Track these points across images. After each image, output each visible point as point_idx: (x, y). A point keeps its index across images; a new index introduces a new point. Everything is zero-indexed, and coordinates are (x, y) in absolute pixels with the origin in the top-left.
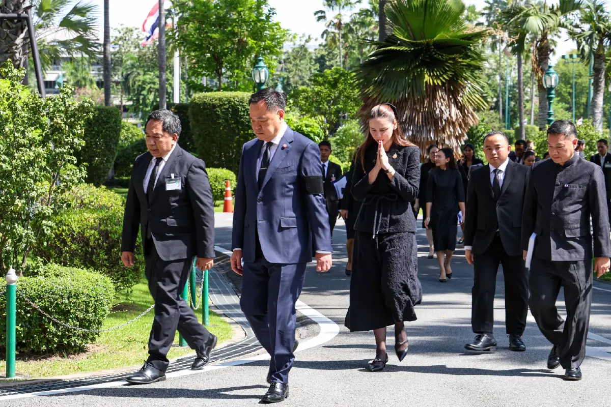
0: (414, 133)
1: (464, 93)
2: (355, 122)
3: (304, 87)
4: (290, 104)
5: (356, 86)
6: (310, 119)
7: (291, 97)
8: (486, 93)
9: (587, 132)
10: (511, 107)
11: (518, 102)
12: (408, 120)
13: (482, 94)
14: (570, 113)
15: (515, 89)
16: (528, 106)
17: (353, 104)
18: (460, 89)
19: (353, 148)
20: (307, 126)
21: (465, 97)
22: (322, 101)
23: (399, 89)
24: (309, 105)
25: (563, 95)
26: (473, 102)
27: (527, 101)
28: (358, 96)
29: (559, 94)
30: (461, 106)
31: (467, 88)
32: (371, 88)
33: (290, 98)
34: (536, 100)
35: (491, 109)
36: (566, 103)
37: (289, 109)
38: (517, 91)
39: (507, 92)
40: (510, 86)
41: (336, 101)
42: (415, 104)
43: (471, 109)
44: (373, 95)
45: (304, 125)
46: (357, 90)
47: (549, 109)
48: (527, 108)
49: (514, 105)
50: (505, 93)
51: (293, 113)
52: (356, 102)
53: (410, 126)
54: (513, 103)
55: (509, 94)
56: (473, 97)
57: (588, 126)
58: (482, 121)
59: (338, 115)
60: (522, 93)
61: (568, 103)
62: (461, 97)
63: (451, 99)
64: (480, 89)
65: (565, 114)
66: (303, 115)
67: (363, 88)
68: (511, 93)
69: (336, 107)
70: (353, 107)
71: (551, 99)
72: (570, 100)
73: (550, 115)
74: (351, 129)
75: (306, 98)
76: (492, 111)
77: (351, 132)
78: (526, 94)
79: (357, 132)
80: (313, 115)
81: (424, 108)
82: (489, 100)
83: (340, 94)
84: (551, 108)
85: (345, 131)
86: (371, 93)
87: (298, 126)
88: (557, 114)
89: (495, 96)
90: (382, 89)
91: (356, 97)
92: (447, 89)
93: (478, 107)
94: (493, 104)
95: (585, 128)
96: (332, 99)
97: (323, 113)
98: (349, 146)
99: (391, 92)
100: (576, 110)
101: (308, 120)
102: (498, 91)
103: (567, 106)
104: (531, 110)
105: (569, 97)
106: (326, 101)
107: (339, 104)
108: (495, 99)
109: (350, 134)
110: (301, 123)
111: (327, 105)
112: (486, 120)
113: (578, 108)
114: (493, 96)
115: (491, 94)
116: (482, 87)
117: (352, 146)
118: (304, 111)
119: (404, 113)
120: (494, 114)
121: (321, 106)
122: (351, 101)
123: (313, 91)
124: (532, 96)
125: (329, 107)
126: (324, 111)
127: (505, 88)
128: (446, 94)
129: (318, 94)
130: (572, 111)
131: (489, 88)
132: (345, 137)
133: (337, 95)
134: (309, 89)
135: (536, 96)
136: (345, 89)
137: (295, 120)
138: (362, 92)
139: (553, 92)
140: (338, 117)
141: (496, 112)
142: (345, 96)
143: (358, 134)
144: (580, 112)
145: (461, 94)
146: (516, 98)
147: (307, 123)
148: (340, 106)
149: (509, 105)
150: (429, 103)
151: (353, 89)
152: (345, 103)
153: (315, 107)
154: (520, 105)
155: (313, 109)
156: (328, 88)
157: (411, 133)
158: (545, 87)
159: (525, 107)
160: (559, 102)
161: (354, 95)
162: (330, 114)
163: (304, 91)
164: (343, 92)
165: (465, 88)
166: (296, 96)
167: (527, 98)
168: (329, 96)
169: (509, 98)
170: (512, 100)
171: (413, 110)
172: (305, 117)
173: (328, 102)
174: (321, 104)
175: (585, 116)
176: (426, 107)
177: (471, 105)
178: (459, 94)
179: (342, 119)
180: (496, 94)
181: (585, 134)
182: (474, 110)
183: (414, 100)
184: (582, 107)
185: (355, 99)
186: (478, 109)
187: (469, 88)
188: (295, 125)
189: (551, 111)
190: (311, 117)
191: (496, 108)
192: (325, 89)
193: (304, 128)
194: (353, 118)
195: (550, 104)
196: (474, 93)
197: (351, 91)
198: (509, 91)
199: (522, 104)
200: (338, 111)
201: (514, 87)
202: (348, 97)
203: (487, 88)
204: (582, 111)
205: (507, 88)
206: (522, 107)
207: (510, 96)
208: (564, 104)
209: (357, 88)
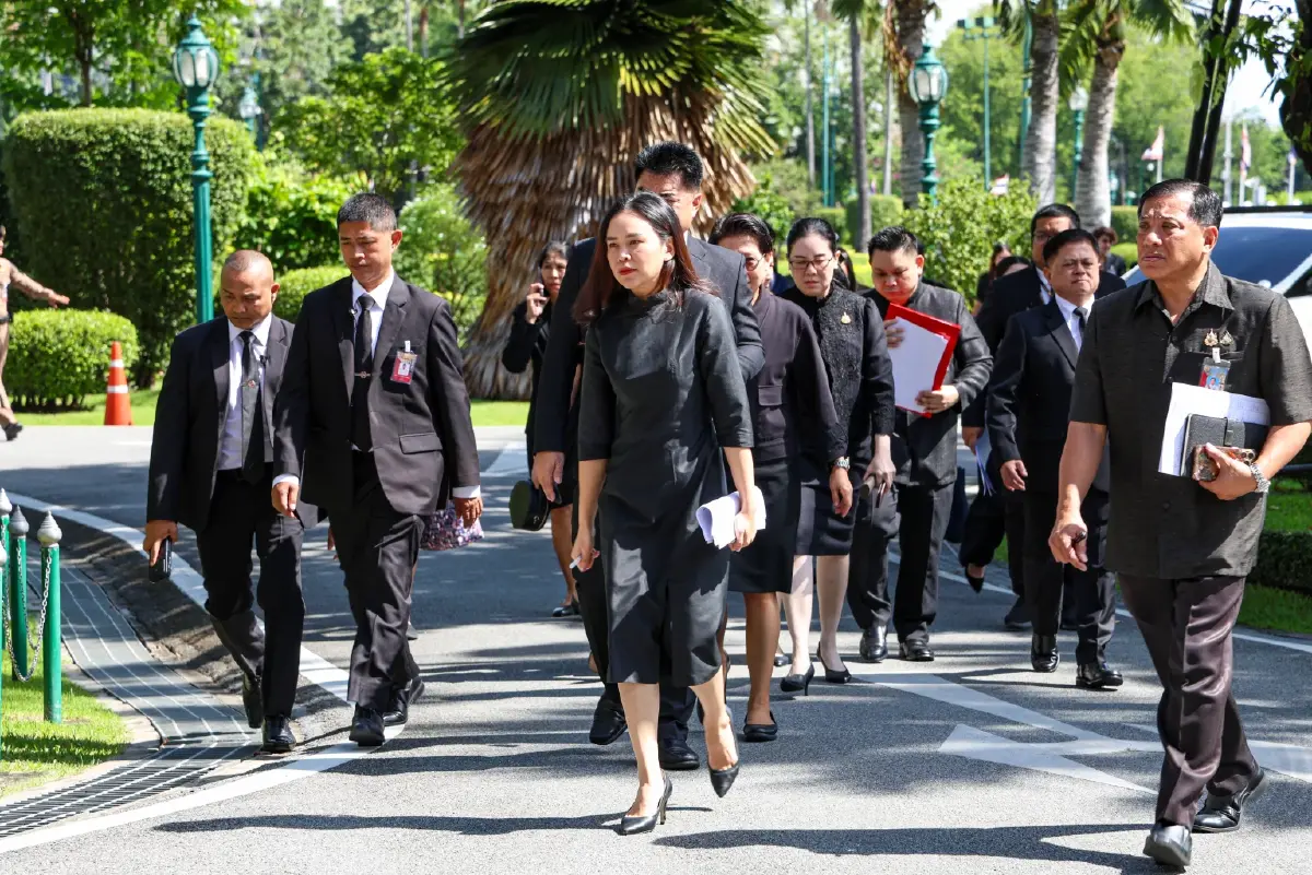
0: (597, 218)
1: (717, 116)
2: (445, 190)
3: (313, 100)
4: (277, 142)
5: (445, 97)
6: (329, 182)
7: (281, 123)
8: (775, 115)
9: (1017, 213)
10: (836, 152)
11: (853, 138)
12: (579, 185)
13: (763, 117)
14: (979, 164)
15: (846, 106)
16: (878, 148)
17: (439, 143)
18: (706, 106)
19: (444, 256)
20: (322, 199)
21: (721, 127)
22: (360, 135)
23: (558, 104)
24: (327, 145)
25: (961, 120)
26: (740, 137)
27: (876, 136)
28: (453, 123)
29: (949, 116)
30: (712, 147)
31: (725, 102)
32: (486, 102)
33: (277, 127)
34: (895, 131)
35: (788, 155)
36: (968, 139)
37: (273, 156)
38: (851, 110)
39: (827, 114)
40: (834, 98)
41: (397, 134)
42: (596, 144)
43: (735, 156)
44: (489, 122)
45: (315, 198)
46: (450, 108)
47: (926, 156)
48: (875, 153)
49: (845, 146)
50: (822, 114)
51: (287, 166)
52: (449, 137)
53: (584, 199)
54: (840, 141)
55: (831, 117)
56: (741, 125)
57: (1020, 196)
58: (765, 186)
59: (402, 172)
60: (863, 114)
61: (975, 140)
62: (710, 124)
63: (686, 130)
64: (759, 106)
65: (967, 166)
66: (313, 171)
67: (463, 102)
68: (836, 114)
69: (396, 150)
70: (440, 150)
71: (928, 129)
72: (978, 133)
73: (927, 170)
74: (435, 209)
75: (319, 129)
76: (790, 161)
77: (436, 215)
78: (873, 117)
79: (452, 216)
80: (338, 172)
81: (619, 153)
82: (782, 132)
83: (406, 116)
84: (932, 152)
85: (422, 213)
86: (483, 116)
87: (299, 200)
88: (947, 168)
89: (797, 124)
90: (515, 105)
91: (448, 124)
92: (675, 104)
93: (752, 150)
94: (793, 144)
95: (1013, 202)
96: (386, 131)
97: (365, 167)
98: (431, 251)
99: (535, 111)
100: (992, 157)
101: (326, 186)
102: (804, 111)
103: (971, 146)
104: (884, 159)
105: (976, 125)
106: (371, 135)
107: (405, 143)
108: (797, 131)
109: (435, 221)
110: (307, 193)
111: (374, 144)
112: (775, 182)
113: (996, 152)
114: (791, 122)
115: (787, 117)
116: (764, 102)
117: (442, 251)
118: (318, 161)
119: (570, 167)
120: (795, 170)
121: (357, 149)
122: (436, 135)
123: (336, 109)
124: (887, 123)
125: (380, 150)
126: (366, 161)
127: (822, 103)
128: (673, 117)
129: (349, 116)
130: (983, 160)
131: (781, 104)
132: (424, 228)
133: (398, 118)
134: (326, 105)
135: (896, 122)
136: (420, 105)
137: (293, 186)
138: (463, 113)
139: (935, 112)
140: (405, 179)
141: (799, 163)
142: (418, 123)
143: (455, 222)
144: (1001, 162)
145: (710, 118)
146: (848, 128)
147: (324, 192)
148: (406, 149)
149: (830, 145)
150: (632, 141)
151: (439, 104)
152: (420, 140)
153: (343, 151)
154: (858, 146)
155: (339, 158)
156: (375, 101)
157: (587, 217)
158: (916, 100)
159: (870, 151)
160: (950, 136)
161: (441, 121)
162: (382, 169)
163: (313, 109)
164: (415, 113)
165: (719, 102)
166: (291, 120)
167: (875, 127)
168: (379, 121)
169: (830, 127)
170: (838, 133)
171: (592, 157)
172: (317, 177)
173: (377, 137)
174: (357, 143)
175: (1014, 171)
176: (624, 150)
177: (736, 145)
178: (705, 117)
179: (414, 181)
180: (799, 119)
181: (1012, 218)
182: (745, 159)
183: (595, 135)
184: (1008, 149)
185: (444, 130)
186: (752, 157)
187: (731, 103)
188: (293, 197)
189: (932, 160)
190: (332, 176)
191: (799, 152)
192: (368, 103)
193: (316, 206)
194: (440, 179)
195: (928, 141)
196: (742, 114)
197: (435, 110)
198: (832, 110)
199: (864, 142)
200: (403, 161)
201: (843, 100)
202: (427, 126)
203: (776, 103)
204: (1007, 159)
205: (827, 103)
206: (864, 152)
207: (834, 122)
208: (963, 142)
209: (450, 103)
